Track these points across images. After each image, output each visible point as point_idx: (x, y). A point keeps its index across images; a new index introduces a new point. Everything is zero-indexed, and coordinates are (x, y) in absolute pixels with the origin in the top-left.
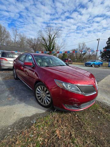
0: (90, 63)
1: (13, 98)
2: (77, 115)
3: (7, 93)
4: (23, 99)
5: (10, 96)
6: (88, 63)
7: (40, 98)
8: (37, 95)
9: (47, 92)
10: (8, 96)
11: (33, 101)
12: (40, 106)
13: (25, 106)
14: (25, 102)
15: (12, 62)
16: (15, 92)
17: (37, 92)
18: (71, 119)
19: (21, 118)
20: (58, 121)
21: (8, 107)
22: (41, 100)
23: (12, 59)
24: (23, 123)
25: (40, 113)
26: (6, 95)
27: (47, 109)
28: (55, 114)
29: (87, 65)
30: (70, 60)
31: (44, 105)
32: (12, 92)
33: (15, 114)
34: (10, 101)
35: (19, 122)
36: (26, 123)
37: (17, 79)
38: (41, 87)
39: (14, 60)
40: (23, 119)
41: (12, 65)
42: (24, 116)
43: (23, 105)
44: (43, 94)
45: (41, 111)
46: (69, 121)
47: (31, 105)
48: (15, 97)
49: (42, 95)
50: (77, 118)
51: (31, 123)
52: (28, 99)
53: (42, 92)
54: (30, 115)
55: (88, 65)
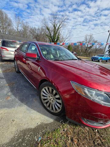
1: (13, 97)
2: (96, 130)
3: (6, 90)
4: (24, 100)
5: (9, 94)
7: (46, 101)
8: (42, 97)
9: (57, 96)
10: (6, 94)
11: (37, 103)
13: (27, 110)
14: (26, 104)
15: (13, 53)
16: (15, 89)
17: (42, 93)
18: (90, 137)
19: (22, 130)
20: (72, 140)
21: (6, 111)
22: (48, 104)
23: (14, 49)
24: (23, 140)
25: (46, 123)
26: (5, 92)
28: (67, 127)
30: (75, 53)
31: (52, 111)
33: (14, 123)
34: (8, 101)
35: (19, 137)
36: (28, 140)
37: (18, 72)
38: (48, 89)
39: (15, 51)
40: (25, 132)
41: (13, 56)
42: (25, 127)
44: (51, 98)
46: (89, 140)
47: (34, 110)
48: (16, 96)
49: (49, 98)
50: (98, 135)
51: (34, 140)
52: (31, 99)
53: (49, 95)
54: (33, 126)
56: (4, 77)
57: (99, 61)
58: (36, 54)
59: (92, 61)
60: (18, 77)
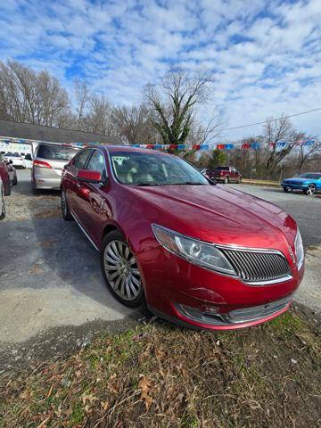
0: (301, 183)
1: (47, 269)
2: (218, 343)
3: (35, 255)
4: (71, 275)
5: (41, 262)
6: (294, 182)
7: (114, 275)
8: (107, 267)
9: (133, 261)
10: (34, 263)
11: (97, 283)
12: (112, 299)
13: (73, 293)
14: (74, 283)
15: (59, 173)
16: (55, 253)
17: (107, 258)
18: (198, 351)
19: (53, 326)
20: (152, 352)
21: (29, 293)
22: (117, 283)
23: (62, 164)
24: (53, 342)
25: (108, 319)
26: (32, 258)
27: (130, 311)
28: (151, 331)
29: (289, 188)
30: (235, 170)
32: (48, 253)
33: (40, 314)
34: (36, 275)
35: (46, 337)
36: (63, 343)
37: (68, 218)
38: (117, 245)
39: (65, 167)
40: (58, 331)
41: (59, 180)
42: (61, 323)
43: (67, 290)
44: (122, 267)
45: (113, 314)
46: (191, 357)
47: (88, 295)
48: (53, 268)
49: (120, 269)
50: (217, 350)
51: (75, 344)
52: (85, 275)
53: (119, 259)
54: (78, 321)
55: (292, 188)
56: (33, 228)
57: (305, 192)
58: (101, 172)
59: (286, 191)
60: (66, 229)
